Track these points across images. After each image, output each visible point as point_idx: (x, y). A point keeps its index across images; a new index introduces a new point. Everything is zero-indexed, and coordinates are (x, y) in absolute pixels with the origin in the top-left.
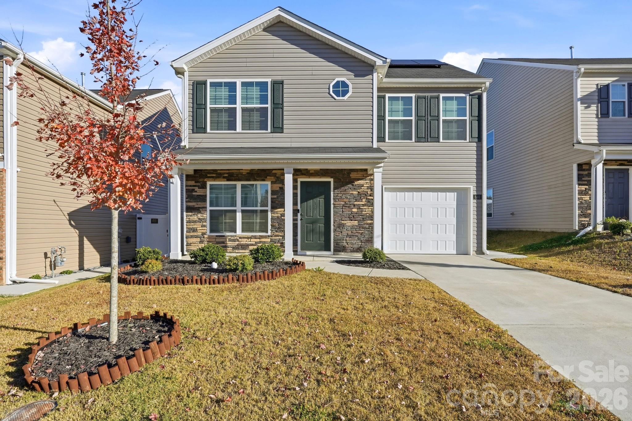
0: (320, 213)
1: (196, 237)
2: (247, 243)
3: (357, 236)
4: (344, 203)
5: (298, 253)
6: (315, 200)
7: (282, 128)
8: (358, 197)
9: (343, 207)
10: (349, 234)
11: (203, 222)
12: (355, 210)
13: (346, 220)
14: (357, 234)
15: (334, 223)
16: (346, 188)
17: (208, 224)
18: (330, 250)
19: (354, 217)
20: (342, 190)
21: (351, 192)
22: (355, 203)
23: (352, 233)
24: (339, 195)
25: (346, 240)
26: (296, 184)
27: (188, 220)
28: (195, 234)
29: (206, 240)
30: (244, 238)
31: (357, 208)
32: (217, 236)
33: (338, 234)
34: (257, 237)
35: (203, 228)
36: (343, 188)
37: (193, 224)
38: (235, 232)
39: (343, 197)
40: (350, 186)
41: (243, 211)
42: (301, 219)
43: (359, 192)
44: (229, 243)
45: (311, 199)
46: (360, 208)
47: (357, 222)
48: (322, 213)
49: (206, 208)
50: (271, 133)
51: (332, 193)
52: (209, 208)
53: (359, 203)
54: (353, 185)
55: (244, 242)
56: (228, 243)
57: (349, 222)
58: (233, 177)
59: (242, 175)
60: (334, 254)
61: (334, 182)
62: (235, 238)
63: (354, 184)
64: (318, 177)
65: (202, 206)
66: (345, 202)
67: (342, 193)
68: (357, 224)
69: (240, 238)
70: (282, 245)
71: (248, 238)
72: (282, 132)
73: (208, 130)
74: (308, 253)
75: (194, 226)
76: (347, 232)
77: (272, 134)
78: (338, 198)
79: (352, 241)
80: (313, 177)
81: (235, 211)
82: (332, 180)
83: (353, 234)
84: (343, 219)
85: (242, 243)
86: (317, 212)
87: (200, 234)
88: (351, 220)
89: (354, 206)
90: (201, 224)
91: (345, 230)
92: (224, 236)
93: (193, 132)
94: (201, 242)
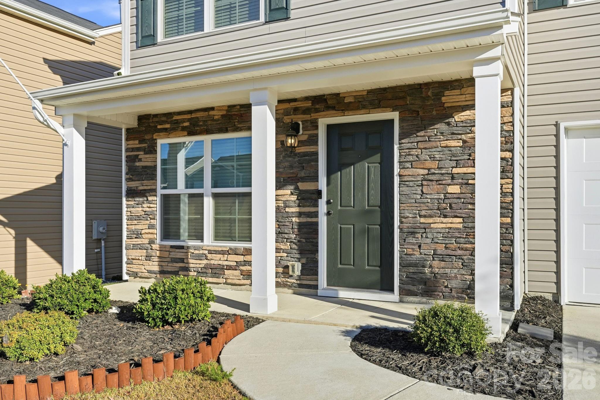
0: (371, 198)
1: (141, 247)
2: (220, 262)
3: (460, 257)
4: (426, 172)
5: (320, 292)
6: (358, 165)
7: (286, 9)
8: (463, 154)
9: (425, 183)
10: (439, 252)
11: (151, 219)
12: (454, 189)
13: (431, 216)
14: (459, 252)
15: (401, 222)
16: (430, 132)
17: (158, 222)
18: (391, 290)
19: (451, 207)
20: (419, 139)
21: (444, 143)
22: (455, 171)
23: (446, 248)
24: (414, 152)
25: (431, 267)
26: (315, 132)
27: (129, 214)
28: (139, 241)
29: (154, 254)
30: (216, 252)
31: (461, 184)
32: (172, 247)
33: (410, 251)
34: (238, 252)
35: (151, 231)
36: (422, 133)
37: (135, 222)
38: (201, 239)
39: (424, 156)
40: (442, 126)
41: (215, 196)
42: (328, 214)
43: (464, 142)
44: (193, 263)
45: (349, 165)
46: (467, 184)
47: (461, 220)
48: (376, 199)
49: (155, 190)
50: (266, 22)
51: (396, 147)
52: (160, 192)
53: (464, 170)
54: (448, 124)
55: (217, 260)
56: (191, 261)
57: (438, 220)
58: (198, 126)
59: (213, 120)
60: (401, 301)
61: (401, 120)
62: (201, 252)
63: (452, 120)
64: (362, 111)
65: (149, 188)
66: (429, 170)
67: (421, 145)
68: (460, 226)
69: (210, 252)
70: (286, 270)
71: (223, 253)
72: (287, 18)
73: (160, 38)
74: (344, 294)
75: (137, 227)
76: (433, 246)
77: (267, 26)
78: (411, 158)
79: (448, 271)
80: (351, 113)
81: (201, 196)
82: (395, 116)
83: (449, 252)
84: (423, 213)
85: (212, 262)
86: (363, 195)
87: (147, 241)
88: (445, 216)
89: (453, 178)
90: (148, 222)
91: (429, 241)
92: (182, 247)
93: (138, 47)
94: (148, 258)
